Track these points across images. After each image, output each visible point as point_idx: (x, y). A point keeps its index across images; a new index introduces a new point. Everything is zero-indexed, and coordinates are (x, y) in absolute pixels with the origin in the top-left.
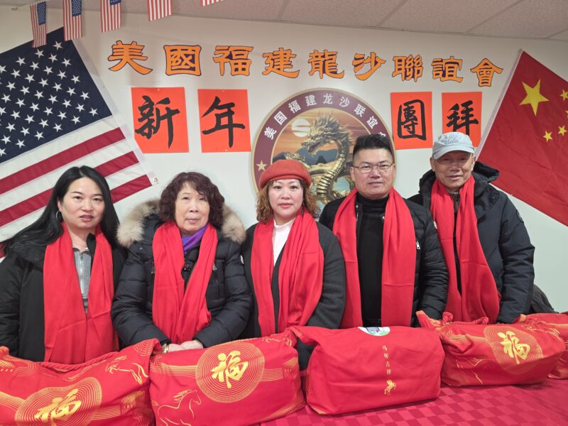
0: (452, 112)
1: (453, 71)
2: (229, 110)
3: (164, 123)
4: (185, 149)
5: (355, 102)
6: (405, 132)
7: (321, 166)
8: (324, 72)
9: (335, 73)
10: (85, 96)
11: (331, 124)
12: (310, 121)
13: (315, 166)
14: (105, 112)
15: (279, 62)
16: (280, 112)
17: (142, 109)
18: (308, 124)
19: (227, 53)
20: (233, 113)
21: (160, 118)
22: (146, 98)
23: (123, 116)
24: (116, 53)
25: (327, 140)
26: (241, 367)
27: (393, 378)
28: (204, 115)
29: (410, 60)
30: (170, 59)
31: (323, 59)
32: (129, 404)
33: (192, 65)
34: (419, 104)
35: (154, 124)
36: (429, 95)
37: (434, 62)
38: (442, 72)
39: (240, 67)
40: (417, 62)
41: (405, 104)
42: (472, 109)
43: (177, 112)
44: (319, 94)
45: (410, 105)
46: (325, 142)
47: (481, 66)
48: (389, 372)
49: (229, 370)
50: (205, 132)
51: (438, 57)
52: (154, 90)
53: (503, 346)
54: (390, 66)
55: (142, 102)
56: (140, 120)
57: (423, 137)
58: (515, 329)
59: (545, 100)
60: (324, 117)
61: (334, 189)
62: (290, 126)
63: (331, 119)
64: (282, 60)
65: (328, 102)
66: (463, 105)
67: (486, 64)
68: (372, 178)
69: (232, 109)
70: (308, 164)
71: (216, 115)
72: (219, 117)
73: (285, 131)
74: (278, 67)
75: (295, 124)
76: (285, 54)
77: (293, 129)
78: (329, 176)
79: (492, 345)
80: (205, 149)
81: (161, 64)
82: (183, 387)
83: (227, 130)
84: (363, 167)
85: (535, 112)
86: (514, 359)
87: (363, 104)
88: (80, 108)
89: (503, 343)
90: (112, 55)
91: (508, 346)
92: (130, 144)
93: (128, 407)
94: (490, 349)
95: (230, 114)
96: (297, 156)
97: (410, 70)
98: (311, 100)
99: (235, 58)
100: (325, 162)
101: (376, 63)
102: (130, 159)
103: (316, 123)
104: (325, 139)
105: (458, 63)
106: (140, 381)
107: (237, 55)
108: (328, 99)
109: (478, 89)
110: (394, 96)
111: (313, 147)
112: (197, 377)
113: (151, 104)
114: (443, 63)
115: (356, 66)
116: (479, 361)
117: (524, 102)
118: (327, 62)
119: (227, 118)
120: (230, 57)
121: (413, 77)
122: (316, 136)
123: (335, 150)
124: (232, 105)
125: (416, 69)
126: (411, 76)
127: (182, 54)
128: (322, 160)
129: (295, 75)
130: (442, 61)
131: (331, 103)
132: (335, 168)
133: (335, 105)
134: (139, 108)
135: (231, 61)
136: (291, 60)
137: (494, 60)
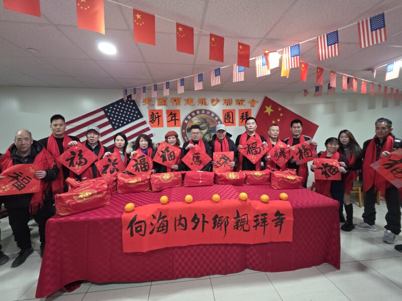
0: (242, 115)
1: (242, 103)
3: (157, 119)
4: (162, 126)
5: (211, 112)
6: (227, 121)
8: (202, 104)
9: (206, 104)
10: (136, 112)
11: (204, 119)
14: (141, 117)
15: (189, 101)
17: (151, 115)
18: (197, 119)
19: (174, 99)
21: (156, 118)
22: (152, 112)
23: (146, 117)
24: (144, 101)
26: (169, 176)
27: (201, 180)
28: (168, 117)
29: (229, 100)
30: (159, 102)
32: (146, 182)
33: (165, 103)
34: (231, 113)
35: (154, 120)
36: (234, 110)
38: (239, 103)
39: (178, 103)
40: (231, 100)
41: (227, 113)
42: (248, 114)
43: (160, 116)
44: (201, 111)
47: (251, 101)
49: (166, 177)
50: (168, 122)
51: (237, 99)
52: (154, 110)
54: (222, 102)
56: (151, 118)
57: (233, 123)
59: (273, 111)
60: (202, 117)
66: (245, 113)
67: (253, 100)
72: (172, 117)
73: (190, 121)
74: (189, 103)
75: (193, 119)
76: (191, 99)
77: (193, 121)
79: (227, 175)
81: (156, 103)
82: (157, 179)
83: (174, 121)
85: (269, 114)
87: (214, 113)
88: (135, 115)
92: (148, 125)
95: (175, 116)
97: (229, 103)
98: (198, 112)
100: (202, 130)
101: (218, 101)
102: (148, 129)
103: (200, 119)
104: (202, 123)
105: (244, 100)
106: (148, 178)
107: (177, 100)
108: (203, 112)
109: (250, 108)
110: (224, 111)
112: (160, 178)
113: (153, 114)
115: (212, 102)
117: (265, 112)
118: (203, 101)
120: (175, 101)
121: (230, 105)
123: (206, 126)
124: (176, 114)
125: (231, 102)
127: (162, 100)
129: (194, 105)
130: (239, 100)
133: (205, 113)
136: (193, 101)
137: (256, 99)
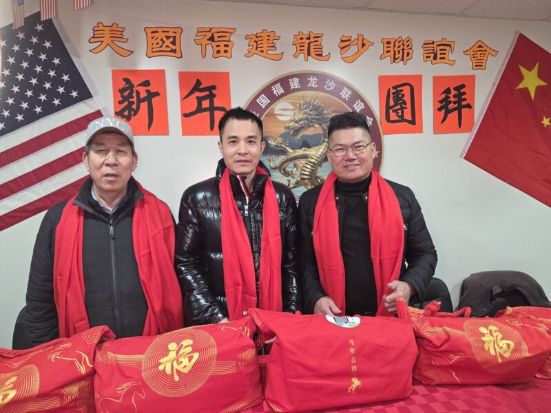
0: (444, 95)
1: (445, 54)
2: (211, 93)
3: (144, 105)
4: (164, 131)
5: (341, 84)
6: (393, 116)
7: (304, 150)
8: (309, 54)
9: (321, 55)
10: (66, 78)
11: (316, 108)
12: (294, 104)
13: (299, 150)
14: (85, 94)
15: (262, 44)
16: (263, 95)
17: (122, 91)
18: (291, 107)
19: (209, 35)
20: (215, 96)
21: (140, 101)
22: (126, 80)
23: (104, 98)
24: (97, 35)
25: (311, 124)
26: (190, 358)
27: (359, 375)
28: (186, 97)
29: (400, 42)
30: (151, 41)
31: (308, 41)
32: (71, 394)
33: (173, 47)
34: (408, 87)
35: (134, 107)
36: (419, 78)
37: (424, 44)
38: (433, 55)
39: (222, 49)
40: (406, 44)
41: (394, 88)
42: (465, 93)
43: (157, 94)
44: (303, 77)
45: (399, 89)
46: (309, 127)
47: (475, 49)
48: (354, 368)
49: (178, 361)
50: (185, 115)
51: (430, 38)
52: (134, 72)
53: (484, 342)
54: (378, 48)
55: (123, 84)
56: (120, 102)
57: (413, 122)
58: (498, 323)
59: (544, 84)
60: (308, 100)
61: (318, 175)
62: (274, 109)
63: (315, 103)
64: (265, 42)
65: (313, 85)
66: (455, 89)
67: (480, 46)
68: (347, 160)
69: (213, 91)
70: (291, 149)
71: (197, 97)
72: (200, 100)
73: (267, 115)
74: (261, 49)
75: (278, 107)
76: (269, 36)
77: (276, 112)
78: (313, 161)
79: (471, 340)
80: (185, 133)
81: (142, 48)
82: (128, 378)
83: (208, 113)
84: (337, 150)
85: (533, 95)
86: (496, 356)
87: (349, 88)
88: (61, 90)
89: (484, 339)
90: (93, 37)
91: (490, 342)
93: (69, 398)
94: (469, 345)
95: (211, 97)
96: (280, 140)
97: (399, 52)
98: (294, 84)
99: (217, 40)
100: (309, 147)
101: (363, 45)
103: (300, 107)
104: (309, 123)
105: (450, 46)
106: (83, 370)
107: (218, 37)
108: (313, 82)
109: (471, 72)
110: (382, 79)
111: (297, 131)
112: (143, 369)
113: (131, 86)
114: (435, 45)
115: (342, 48)
116: (455, 358)
117: (521, 86)
118: (312, 45)
119: (208, 101)
120: (212, 39)
121: (402, 59)
122: (301, 120)
123: (320, 134)
124: (214, 87)
125: (406, 52)
126: (400, 58)
127: (163, 36)
128: (306, 144)
129: (279, 57)
130: (433, 43)
131: (316, 86)
132: (319, 153)
133: (320, 88)
134: (119, 90)
135: (213, 43)
136: (275, 41)
137: (489, 42)
